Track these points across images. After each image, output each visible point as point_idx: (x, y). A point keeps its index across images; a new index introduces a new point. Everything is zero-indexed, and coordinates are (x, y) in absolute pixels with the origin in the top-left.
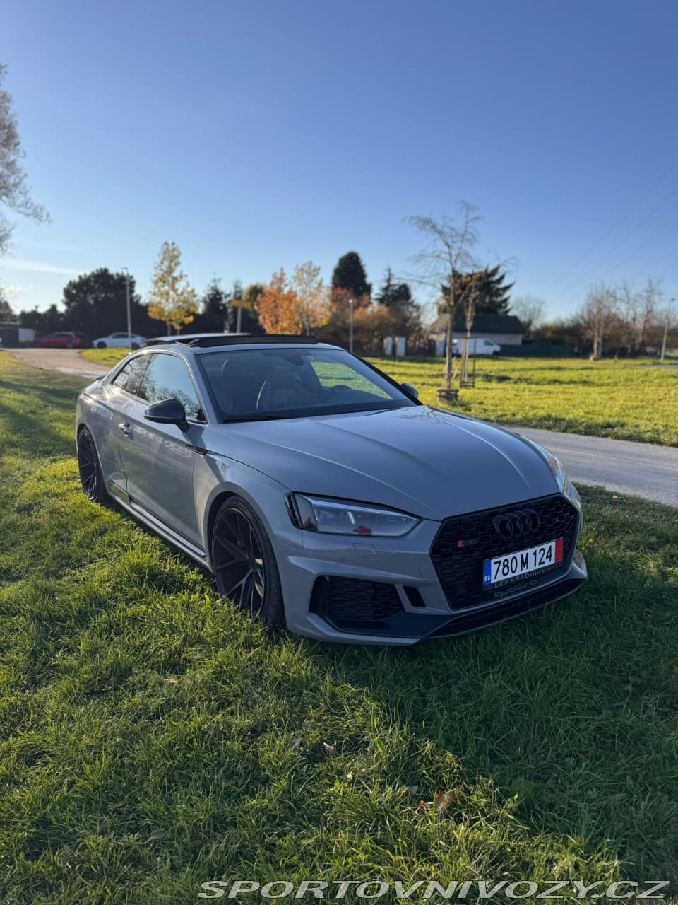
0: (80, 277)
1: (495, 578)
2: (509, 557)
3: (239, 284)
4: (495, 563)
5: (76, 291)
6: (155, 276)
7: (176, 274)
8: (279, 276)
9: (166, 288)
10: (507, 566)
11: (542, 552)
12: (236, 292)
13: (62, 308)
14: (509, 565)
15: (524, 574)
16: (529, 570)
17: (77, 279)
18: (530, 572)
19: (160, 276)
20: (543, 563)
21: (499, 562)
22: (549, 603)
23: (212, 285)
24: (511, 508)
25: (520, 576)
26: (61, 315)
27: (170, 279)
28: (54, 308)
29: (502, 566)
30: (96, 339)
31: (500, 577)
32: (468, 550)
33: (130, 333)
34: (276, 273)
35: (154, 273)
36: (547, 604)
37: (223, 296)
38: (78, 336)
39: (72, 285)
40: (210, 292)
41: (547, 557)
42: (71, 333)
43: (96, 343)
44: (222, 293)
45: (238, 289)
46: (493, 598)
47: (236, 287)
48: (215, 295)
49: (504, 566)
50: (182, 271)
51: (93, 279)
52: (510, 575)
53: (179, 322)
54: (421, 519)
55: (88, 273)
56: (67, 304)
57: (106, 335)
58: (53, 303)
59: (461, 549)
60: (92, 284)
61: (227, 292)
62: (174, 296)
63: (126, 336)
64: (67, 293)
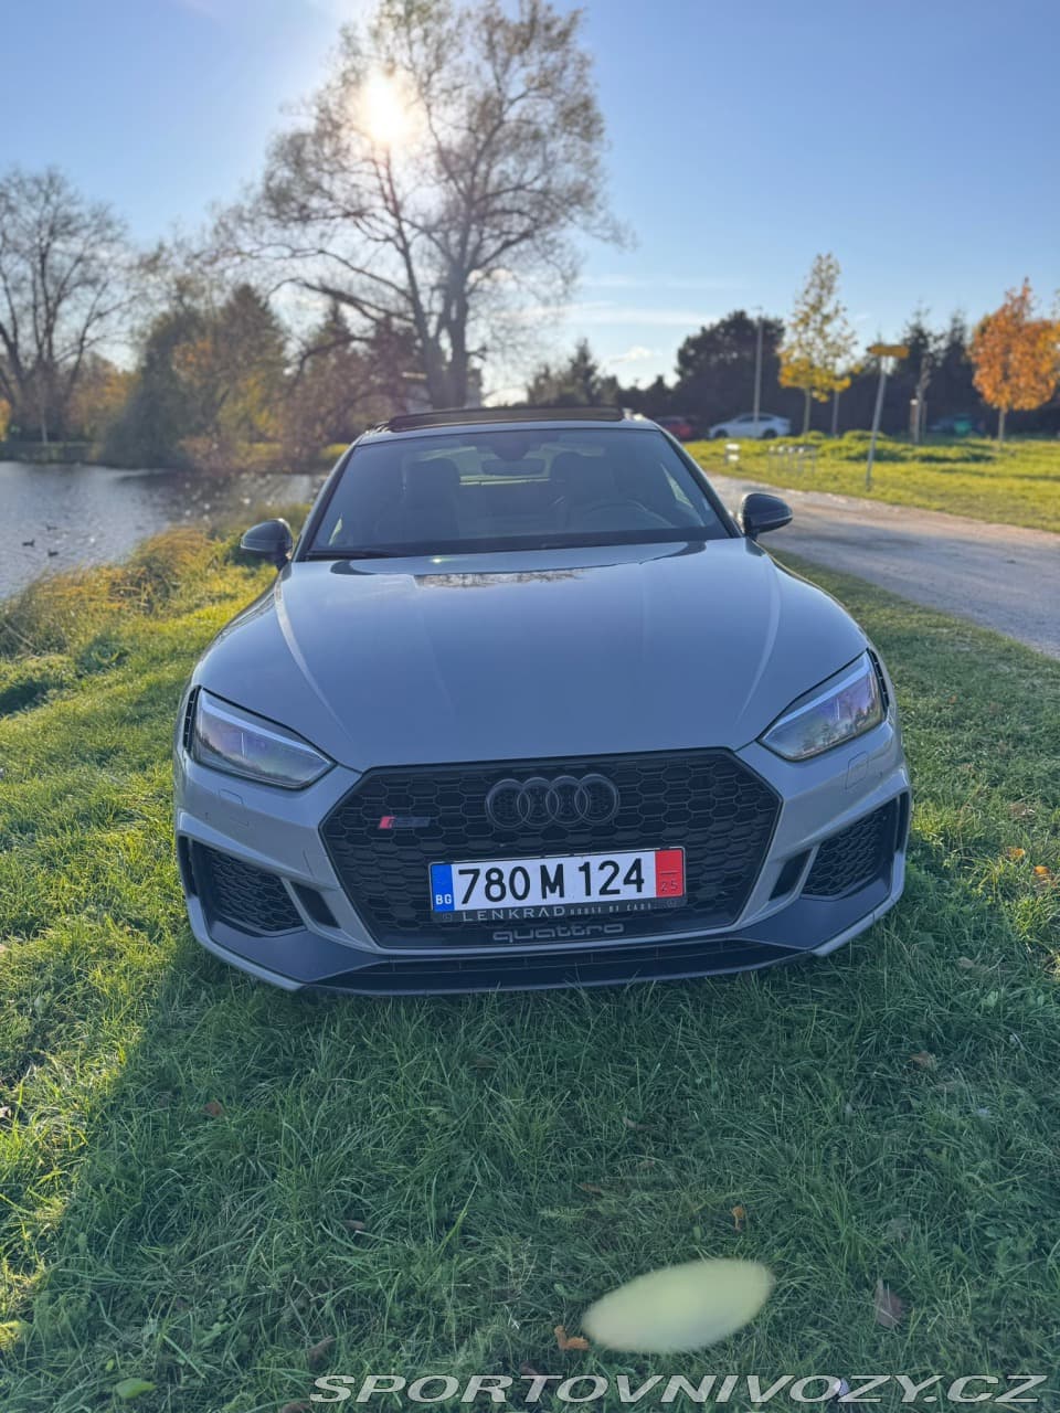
0: (703, 329)
1: (465, 901)
2: (506, 866)
3: (960, 316)
4: (462, 872)
5: (697, 353)
6: (795, 315)
7: (827, 309)
8: (1018, 294)
9: (811, 334)
10: (499, 882)
11: (609, 870)
12: (954, 331)
13: (672, 380)
14: (506, 881)
15: (550, 908)
16: (566, 900)
17: (696, 332)
18: (568, 907)
19: (801, 316)
20: (617, 892)
21: (476, 873)
22: (640, 980)
23: (913, 321)
24: (550, 767)
25: (538, 908)
26: (669, 391)
27: (819, 318)
28: (660, 380)
29: (482, 882)
30: (712, 425)
31: (479, 902)
32: (402, 838)
33: (756, 414)
34: (1014, 290)
35: (793, 311)
36: (635, 980)
37: (931, 339)
38: (689, 422)
39: (691, 342)
40: (908, 335)
41: (627, 881)
42: (679, 419)
43: (713, 431)
44: (930, 334)
45: (958, 325)
46: (488, 941)
47: (955, 321)
48: (917, 339)
49: (490, 882)
50: (838, 302)
51: (722, 330)
52: (509, 901)
53: (826, 389)
54: (336, 763)
55: (716, 321)
56: (680, 372)
57: (726, 417)
58: (660, 373)
59: (387, 832)
60: (719, 337)
61: (937, 332)
62: (821, 346)
63: (751, 419)
64: (683, 356)
